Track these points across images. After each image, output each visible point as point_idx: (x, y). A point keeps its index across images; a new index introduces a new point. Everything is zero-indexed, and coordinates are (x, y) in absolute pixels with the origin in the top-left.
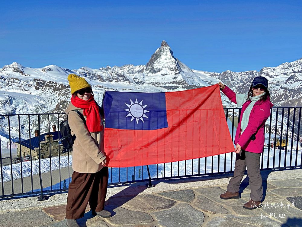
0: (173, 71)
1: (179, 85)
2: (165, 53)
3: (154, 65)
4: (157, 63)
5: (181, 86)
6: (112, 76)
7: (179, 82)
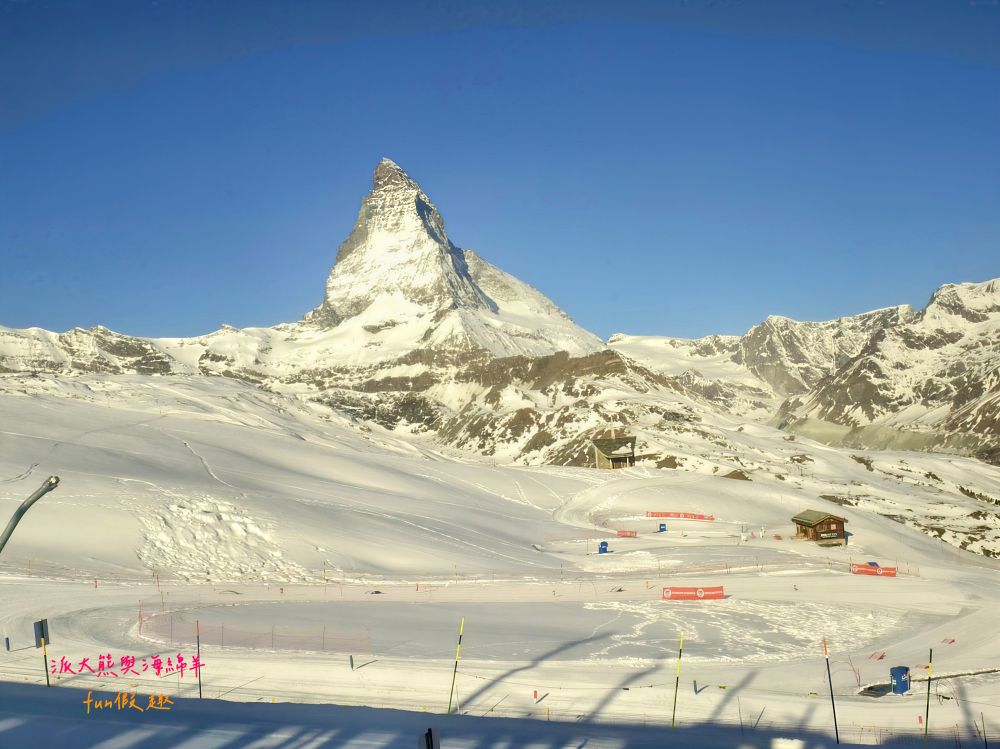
0: (425, 305)
1: (443, 364)
2: (391, 220)
3: (330, 285)
4: (344, 272)
5: (453, 370)
7: (440, 352)
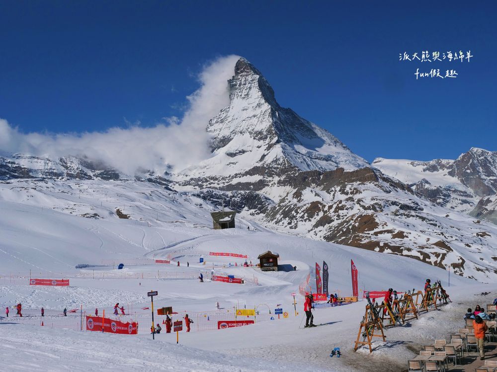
6: (67, 168)
